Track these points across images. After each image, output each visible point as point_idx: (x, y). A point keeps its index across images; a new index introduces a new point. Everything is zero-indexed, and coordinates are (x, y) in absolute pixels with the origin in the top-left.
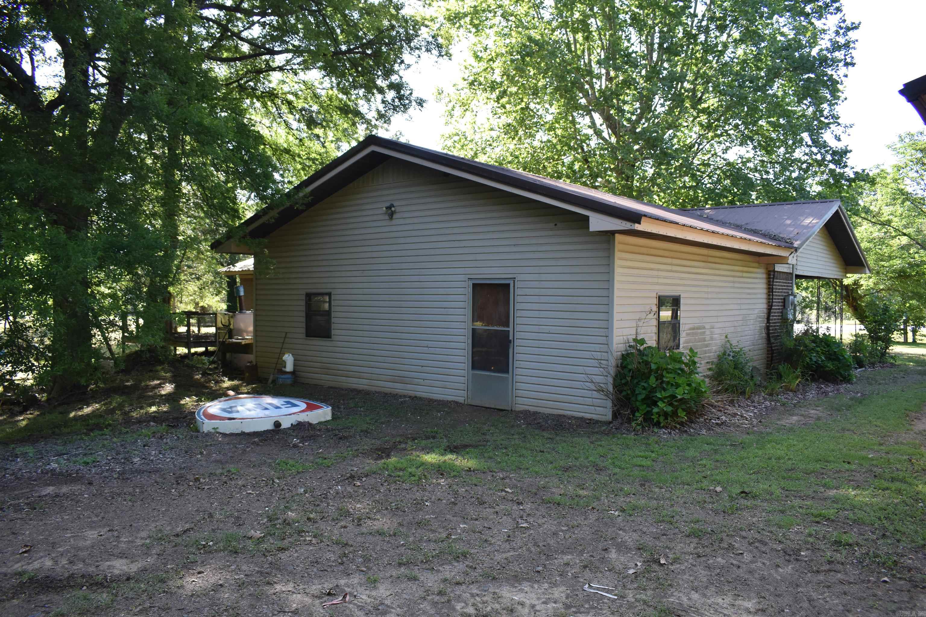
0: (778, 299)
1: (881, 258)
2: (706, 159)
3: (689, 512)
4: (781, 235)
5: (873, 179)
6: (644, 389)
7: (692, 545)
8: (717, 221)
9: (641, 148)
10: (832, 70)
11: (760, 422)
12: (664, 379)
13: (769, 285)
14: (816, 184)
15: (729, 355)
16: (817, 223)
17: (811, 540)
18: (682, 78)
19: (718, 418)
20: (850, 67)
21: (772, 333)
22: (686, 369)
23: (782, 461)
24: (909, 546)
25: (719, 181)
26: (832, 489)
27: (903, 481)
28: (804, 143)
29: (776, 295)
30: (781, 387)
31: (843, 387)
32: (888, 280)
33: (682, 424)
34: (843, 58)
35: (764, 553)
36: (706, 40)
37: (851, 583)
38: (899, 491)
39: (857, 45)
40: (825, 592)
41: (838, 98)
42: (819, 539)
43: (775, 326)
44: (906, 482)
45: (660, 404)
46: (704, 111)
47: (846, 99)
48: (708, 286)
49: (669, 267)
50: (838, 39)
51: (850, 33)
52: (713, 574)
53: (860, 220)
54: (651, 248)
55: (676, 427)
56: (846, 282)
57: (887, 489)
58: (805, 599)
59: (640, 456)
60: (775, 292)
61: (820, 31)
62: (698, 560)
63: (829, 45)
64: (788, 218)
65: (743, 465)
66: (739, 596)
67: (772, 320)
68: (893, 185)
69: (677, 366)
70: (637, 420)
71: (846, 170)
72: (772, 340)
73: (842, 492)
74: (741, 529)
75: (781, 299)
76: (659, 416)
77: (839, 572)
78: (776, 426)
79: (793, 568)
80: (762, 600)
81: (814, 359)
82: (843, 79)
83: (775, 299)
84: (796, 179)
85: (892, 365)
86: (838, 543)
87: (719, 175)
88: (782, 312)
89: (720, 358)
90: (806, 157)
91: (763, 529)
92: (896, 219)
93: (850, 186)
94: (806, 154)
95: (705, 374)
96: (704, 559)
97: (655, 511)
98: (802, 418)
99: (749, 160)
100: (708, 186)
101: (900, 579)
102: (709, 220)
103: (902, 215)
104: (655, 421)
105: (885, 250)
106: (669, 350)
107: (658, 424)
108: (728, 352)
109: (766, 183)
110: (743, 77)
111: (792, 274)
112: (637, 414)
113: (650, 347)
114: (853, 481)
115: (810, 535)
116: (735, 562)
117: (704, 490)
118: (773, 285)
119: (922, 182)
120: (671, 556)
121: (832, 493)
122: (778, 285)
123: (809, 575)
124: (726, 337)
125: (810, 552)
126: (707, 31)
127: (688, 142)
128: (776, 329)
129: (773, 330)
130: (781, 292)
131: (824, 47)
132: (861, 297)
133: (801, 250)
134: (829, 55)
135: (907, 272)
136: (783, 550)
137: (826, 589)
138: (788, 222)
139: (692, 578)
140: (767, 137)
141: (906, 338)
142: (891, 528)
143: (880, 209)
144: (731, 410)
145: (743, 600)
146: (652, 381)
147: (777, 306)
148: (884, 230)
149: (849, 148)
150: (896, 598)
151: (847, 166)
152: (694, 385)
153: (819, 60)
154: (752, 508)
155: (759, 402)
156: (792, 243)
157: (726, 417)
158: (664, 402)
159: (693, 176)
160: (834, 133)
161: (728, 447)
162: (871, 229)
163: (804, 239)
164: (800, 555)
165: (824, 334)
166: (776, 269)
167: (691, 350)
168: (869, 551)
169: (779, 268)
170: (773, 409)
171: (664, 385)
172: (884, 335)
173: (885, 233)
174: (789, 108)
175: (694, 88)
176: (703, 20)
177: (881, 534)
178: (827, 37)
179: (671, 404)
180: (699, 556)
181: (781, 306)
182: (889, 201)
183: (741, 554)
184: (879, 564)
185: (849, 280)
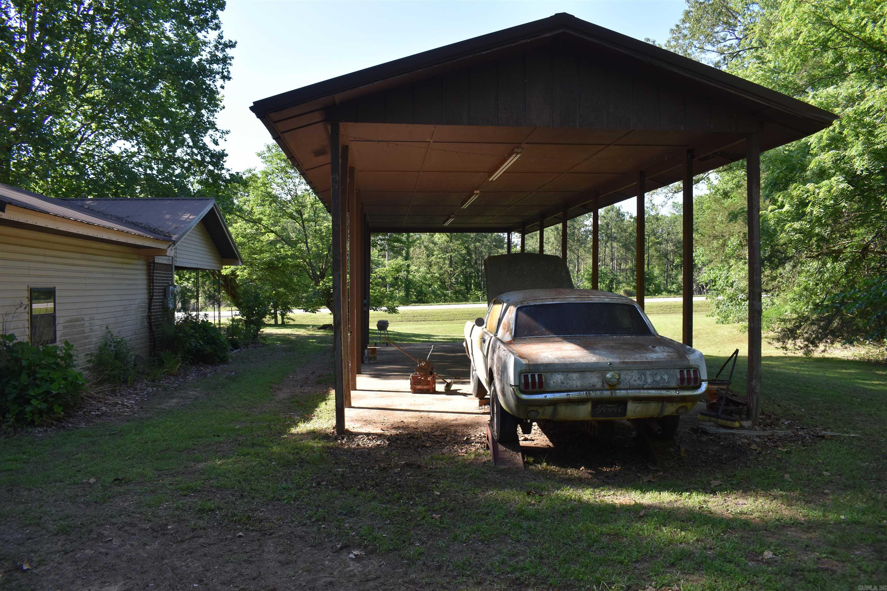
0: (159, 289)
1: (254, 252)
2: (91, 149)
3: (59, 509)
4: (161, 229)
5: (246, 181)
6: (15, 387)
7: (60, 543)
8: (99, 212)
9: (17, 131)
10: (210, 80)
11: (141, 408)
12: (37, 376)
13: (150, 276)
14: (197, 182)
15: (110, 346)
16: (194, 219)
17: (177, 513)
18: (64, 64)
19: (98, 410)
20: (226, 80)
21: (154, 322)
22: (62, 363)
23: (158, 443)
24: (262, 501)
25: (102, 172)
26: (201, 462)
27: (261, 445)
28: (186, 143)
29: (157, 286)
30: (164, 373)
31: (220, 368)
32: (260, 270)
33: (59, 420)
34: (221, 71)
35: (133, 535)
36: (92, 30)
37: (211, 544)
38: (257, 455)
39: (233, 62)
40: (187, 559)
41: (217, 106)
42: (185, 510)
43: (156, 315)
44: (264, 446)
45: (34, 402)
46: (89, 101)
47: (224, 108)
48: (85, 278)
49: (42, 259)
50: (217, 53)
51: (228, 50)
52: (80, 567)
53: (236, 218)
54: (20, 238)
55: (52, 424)
56: (224, 272)
57: (248, 454)
58: (169, 569)
59: (10, 460)
60: (156, 283)
61: (201, 42)
62: (65, 557)
63: (209, 56)
64: (167, 214)
65: (119, 452)
66: (105, 582)
67: (153, 309)
68: (262, 188)
69: (52, 360)
70: (7, 422)
71: (223, 171)
72: (154, 329)
73: (210, 463)
74: (112, 517)
75: (162, 289)
76: (34, 414)
77: (201, 537)
78: (157, 410)
79: (159, 543)
80: (128, 580)
81: (193, 344)
82: (219, 89)
83: (156, 289)
84: (177, 176)
85: (264, 345)
86: (202, 511)
87: (102, 167)
88: (163, 302)
89: (101, 349)
90: (188, 157)
91: (133, 512)
92: (265, 218)
93: (226, 187)
94: (188, 154)
95: (84, 366)
96: (72, 554)
97: (21, 515)
98: (182, 400)
99: (134, 155)
100: (92, 176)
101: (253, 530)
102: (90, 211)
103: (270, 214)
104: (29, 420)
105: (257, 245)
106: (42, 344)
107: (32, 423)
108: (109, 343)
109: (149, 178)
110: (128, 73)
111: (171, 265)
112: (8, 415)
113: (20, 343)
114: (220, 451)
115: (177, 508)
116: (103, 550)
117: (77, 484)
118: (153, 276)
119: (286, 188)
120: (35, 559)
121: (200, 466)
122: (159, 276)
123: (174, 546)
124: (107, 328)
125: (176, 524)
126: (92, 20)
127: (72, 129)
128: (157, 318)
129: (154, 319)
130: (162, 283)
131: (204, 58)
132: (238, 286)
133: (179, 243)
134: (208, 66)
135: (275, 264)
136: (151, 528)
137: (189, 555)
138: (168, 216)
139: (57, 577)
140: (151, 134)
141: (276, 321)
142: (248, 488)
143: (252, 209)
144: (112, 399)
145: (110, 585)
146: (24, 378)
147: (158, 296)
148: (255, 227)
149: (225, 152)
150: (248, 549)
151: (223, 168)
152: (70, 379)
153: (198, 69)
154: (124, 493)
155: (141, 389)
156: (170, 237)
157: (107, 407)
158: (38, 400)
159: (76, 166)
160: (213, 137)
161: (107, 437)
162: (245, 226)
163: (181, 233)
164: (167, 529)
165: (203, 321)
166: (156, 261)
167: (67, 343)
168: (228, 512)
169: (159, 260)
170: (154, 395)
171: (38, 382)
172: (256, 319)
173: (256, 230)
174: (173, 110)
175: (78, 76)
176: (89, 9)
177: (240, 494)
178: (208, 50)
179: (46, 401)
180: (66, 553)
181: (162, 296)
182: (259, 201)
183: (110, 540)
184: (235, 522)
185: (226, 270)
